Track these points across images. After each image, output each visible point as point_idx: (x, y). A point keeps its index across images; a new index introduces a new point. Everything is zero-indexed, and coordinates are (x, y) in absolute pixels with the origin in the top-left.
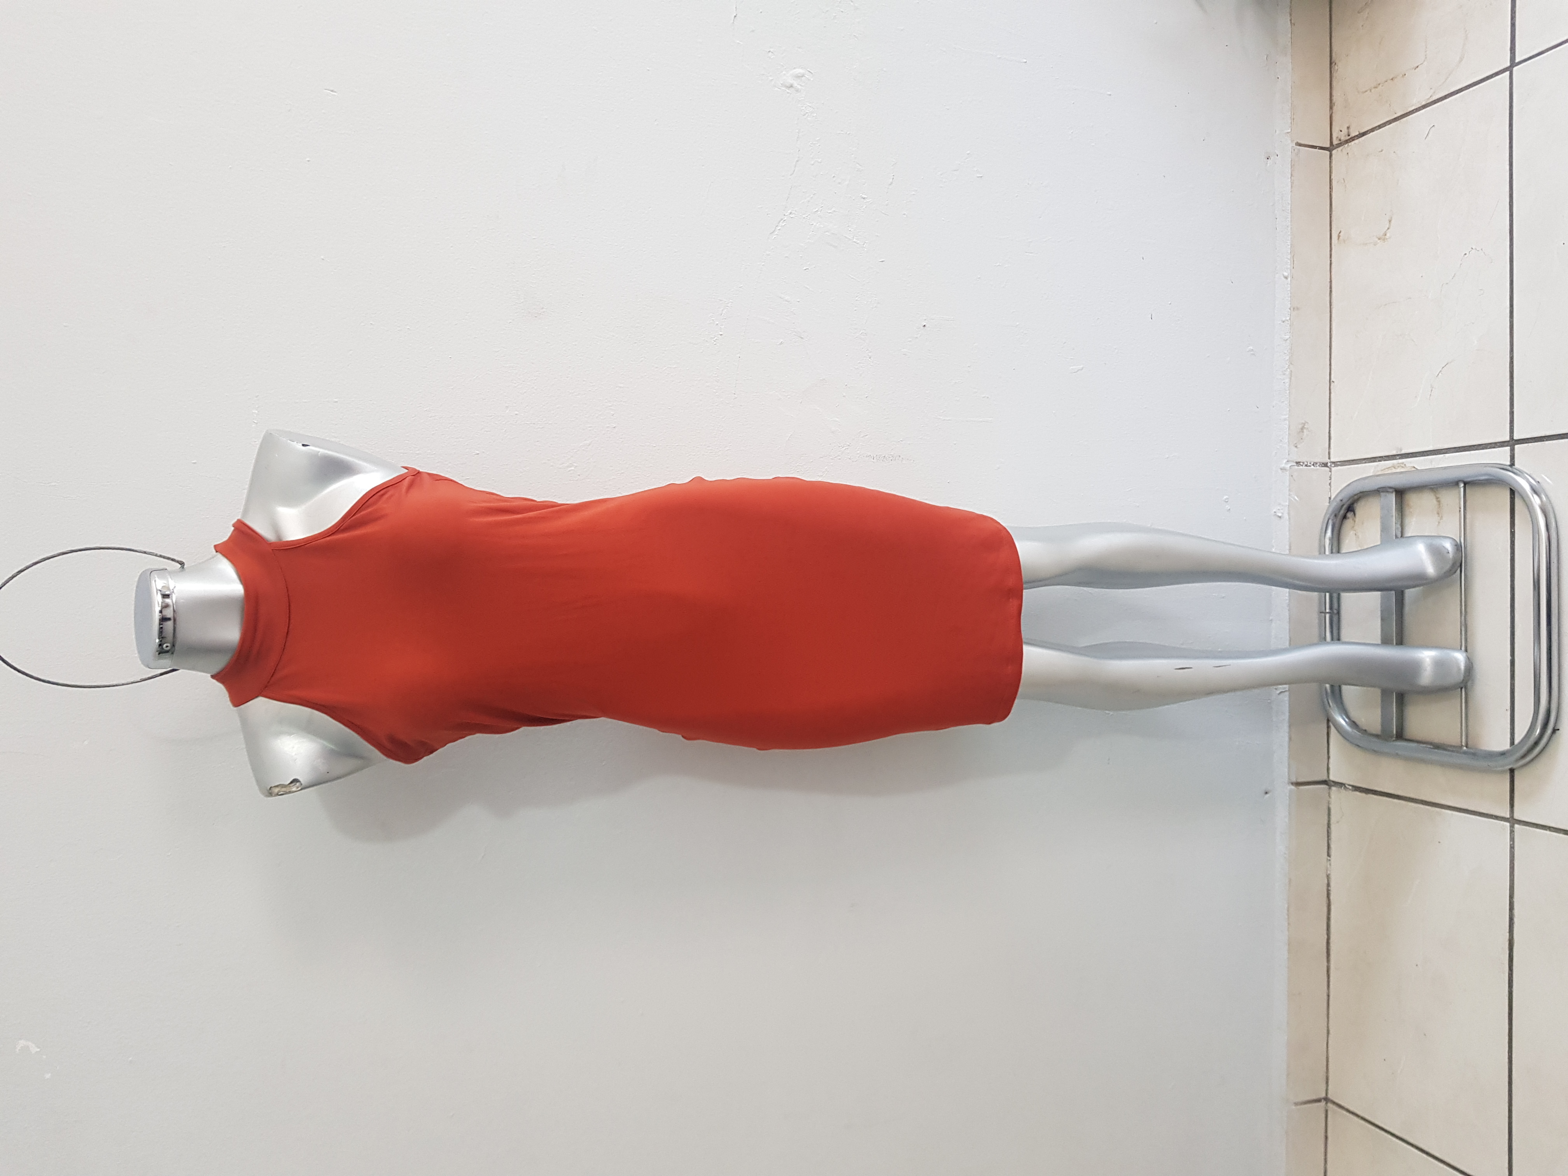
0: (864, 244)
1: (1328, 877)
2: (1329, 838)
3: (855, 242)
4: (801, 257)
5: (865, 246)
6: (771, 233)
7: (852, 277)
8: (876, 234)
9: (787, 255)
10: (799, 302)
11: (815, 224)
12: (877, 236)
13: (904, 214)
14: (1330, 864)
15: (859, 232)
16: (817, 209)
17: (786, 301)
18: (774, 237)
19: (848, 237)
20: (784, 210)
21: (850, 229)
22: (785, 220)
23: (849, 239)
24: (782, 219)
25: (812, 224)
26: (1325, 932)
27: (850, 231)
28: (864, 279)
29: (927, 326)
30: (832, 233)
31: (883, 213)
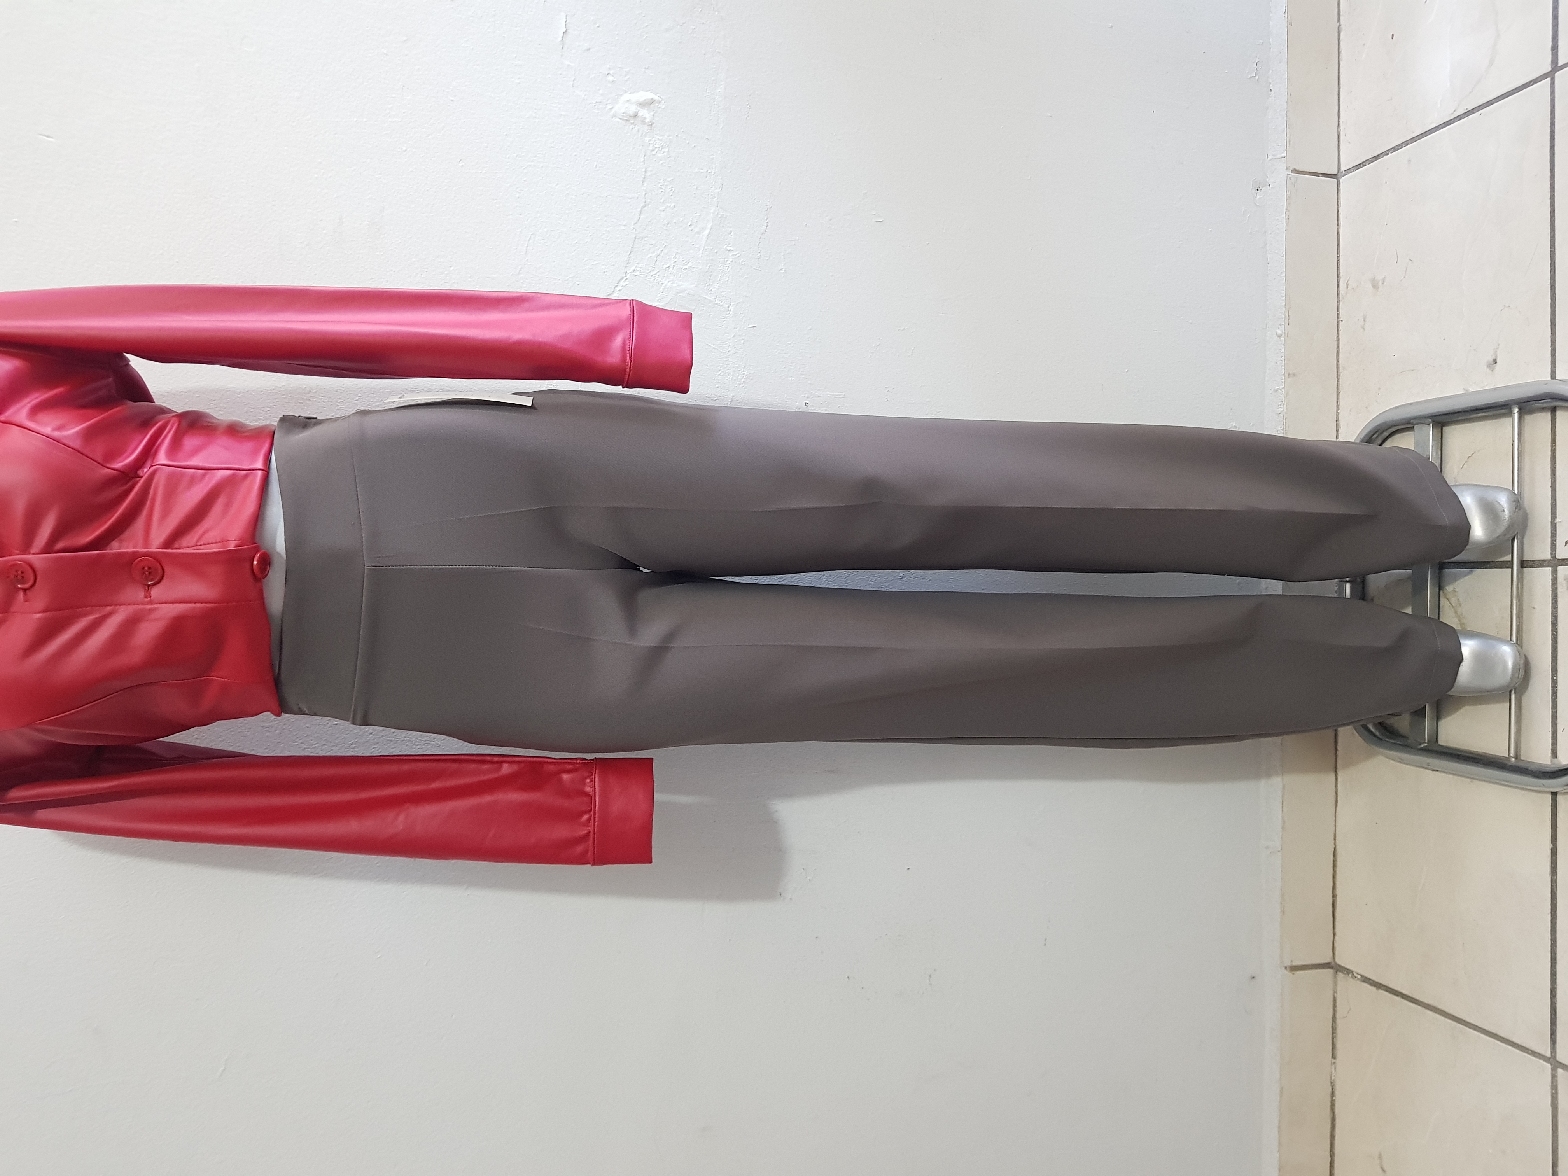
0: (729, 307)
1: (1332, 1084)
2: (1335, 1035)
3: (716, 304)
7: (714, 346)
12: (746, 296)
13: (781, 269)
14: (1335, 1068)
15: (722, 292)
16: (668, 265)
21: (710, 289)
25: (662, 284)
26: (1328, 1153)
28: (729, 350)
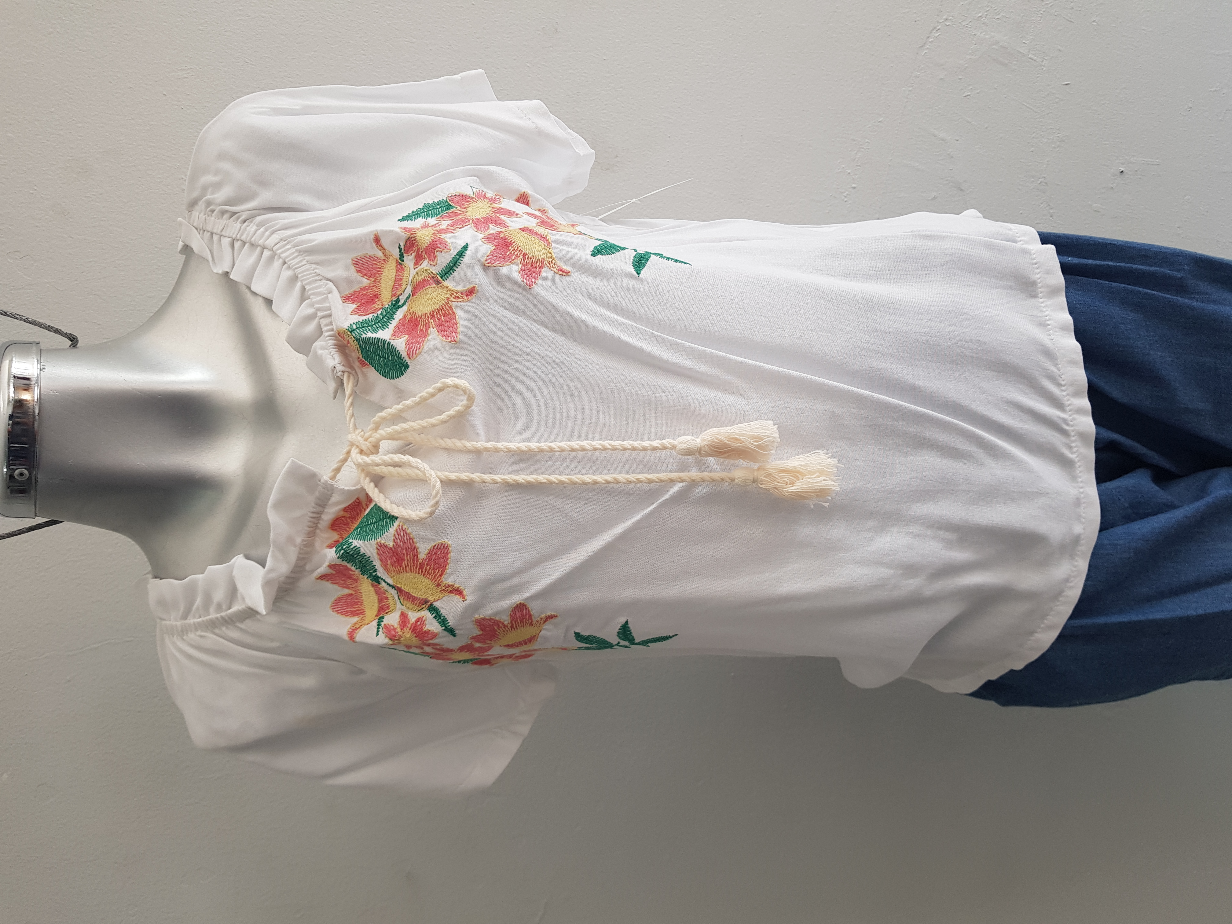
0: (1042, 61)
3: (1030, 58)
4: (960, 79)
5: (1043, 64)
6: (920, 47)
7: (1028, 105)
8: (1059, 47)
9: (942, 77)
10: (957, 140)
11: (979, 34)
12: (1060, 50)
13: (1094, 21)
15: (1036, 45)
16: (980, 15)
17: (943, 140)
18: (925, 52)
19: (1022, 52)
20: (938, 15)
21: (1024, 41)
22: (938, 29)
23: (1023, 53)
24: (935, 28)
25: (975, 35)
27: (1024, 43)
28: (1043, 109)
29: (1126, 171)
30: (1001, 46)
31: (1067, 19)
